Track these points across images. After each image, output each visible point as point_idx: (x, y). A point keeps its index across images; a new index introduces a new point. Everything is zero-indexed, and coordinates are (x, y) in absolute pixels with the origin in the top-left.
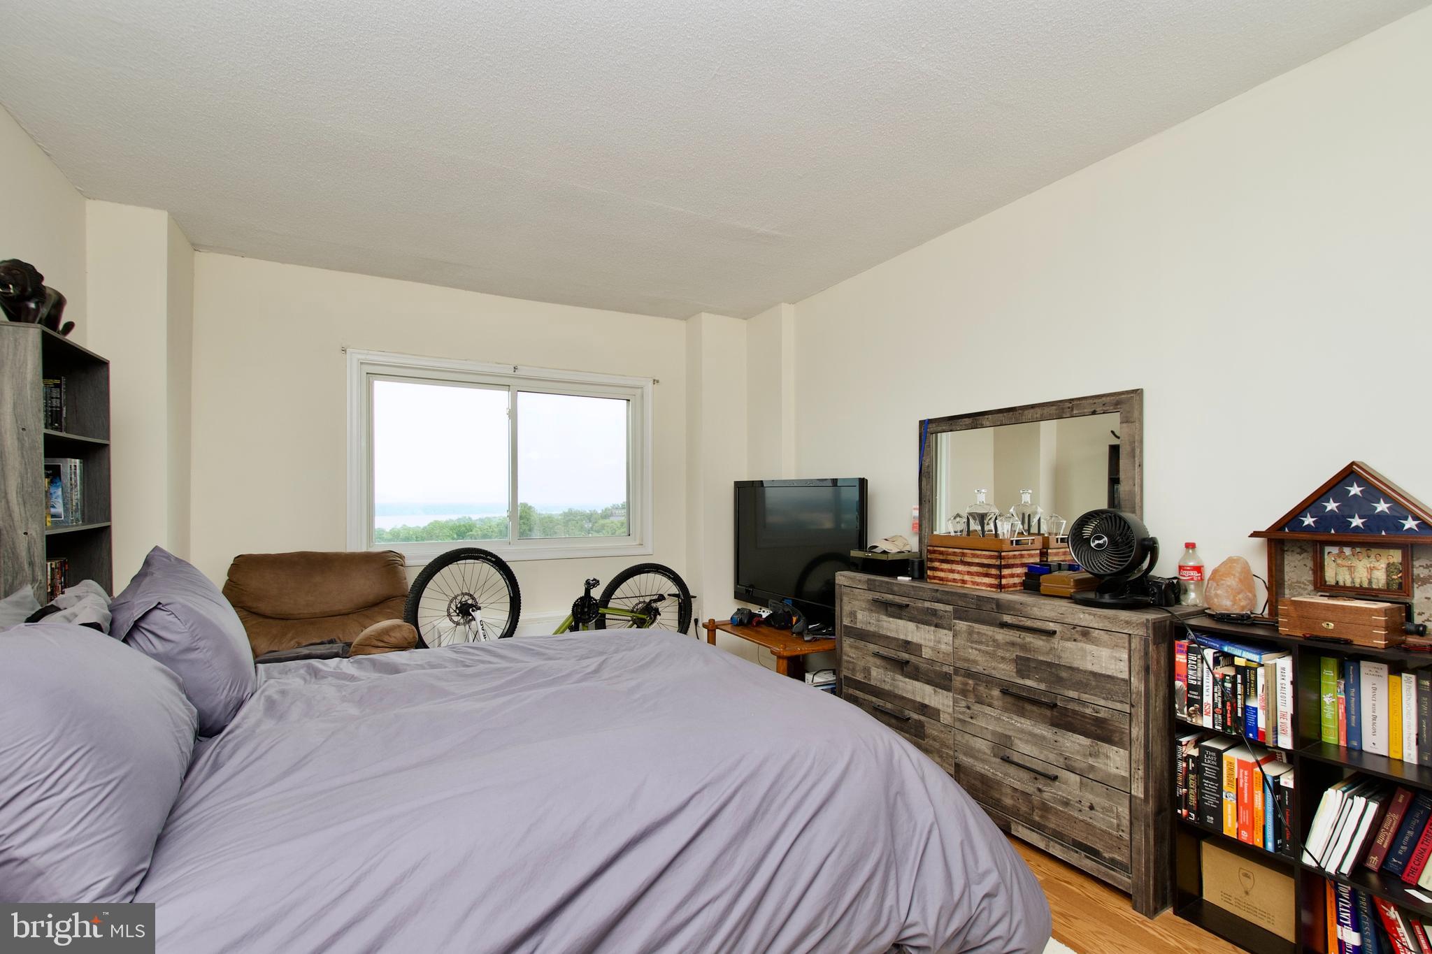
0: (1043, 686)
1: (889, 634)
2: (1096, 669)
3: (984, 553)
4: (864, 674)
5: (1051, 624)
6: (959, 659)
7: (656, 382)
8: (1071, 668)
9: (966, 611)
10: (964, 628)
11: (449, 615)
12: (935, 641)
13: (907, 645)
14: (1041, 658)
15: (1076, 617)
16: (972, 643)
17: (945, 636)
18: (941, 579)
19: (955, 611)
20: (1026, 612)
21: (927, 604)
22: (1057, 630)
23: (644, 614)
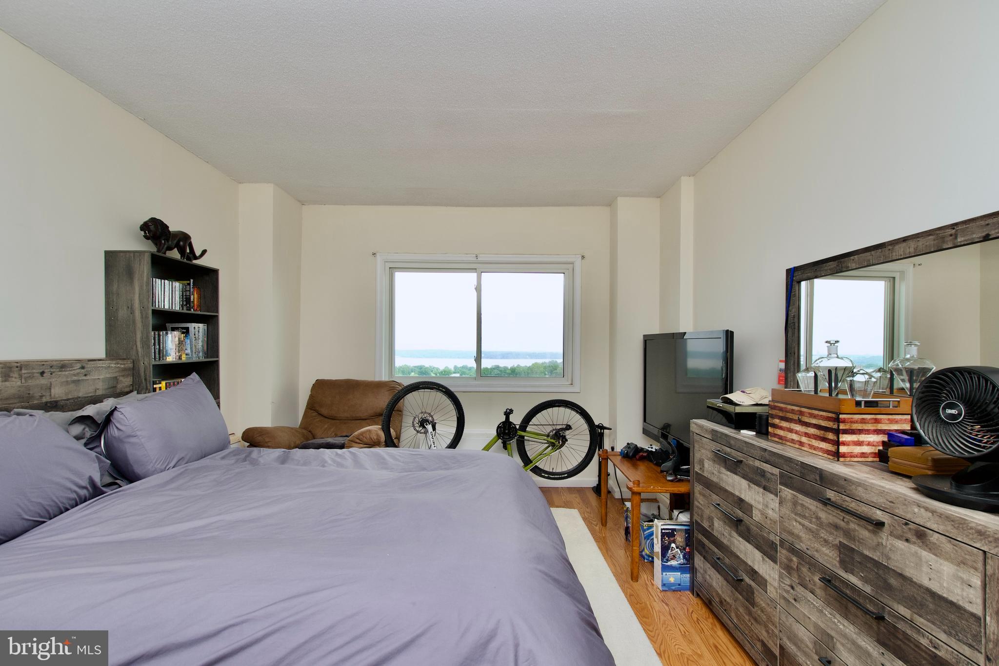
0: (868, 589)
1: (727, 488)
2: (934, 587)
3: (821, 413)
4: (709, 522)
5: (878, 512)
6: (785, 530)
7: (583, 257)
8: (901, 576)
9: (791, 478)
10: (789, 497)
11: (413, 426)
12: (763, 504)
13: (740, 502)
14: (866, 552)
15: (909, 509)
16: (795, 515)
17: (773, 501)
18: (780, 437)
19: (782, 475)
20: (850, 490)
21: (757, 464)
22: (886, 522)
23: (554, 439)
